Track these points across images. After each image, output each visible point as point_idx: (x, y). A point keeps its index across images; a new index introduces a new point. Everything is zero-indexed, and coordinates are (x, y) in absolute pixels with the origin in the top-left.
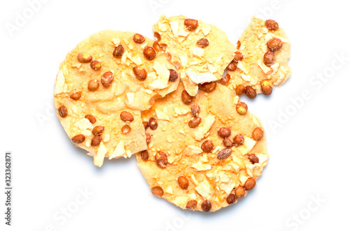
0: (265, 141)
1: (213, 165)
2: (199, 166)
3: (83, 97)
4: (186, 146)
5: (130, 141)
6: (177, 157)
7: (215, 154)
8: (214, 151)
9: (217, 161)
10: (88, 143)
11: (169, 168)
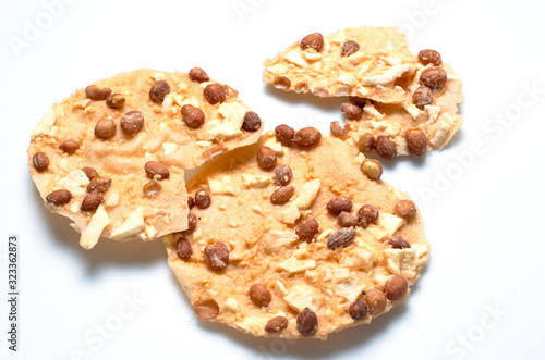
0: (420, 225)
1: (321, 259)
2: (292, 264)
3: (82, 148)
4: (266, 231)
5: (157, 210)
6: (247, 252)
7: (322, 241)
8: (321, 237)
9: (327, 252)
10: (75, 206)
11: (232, 272)
